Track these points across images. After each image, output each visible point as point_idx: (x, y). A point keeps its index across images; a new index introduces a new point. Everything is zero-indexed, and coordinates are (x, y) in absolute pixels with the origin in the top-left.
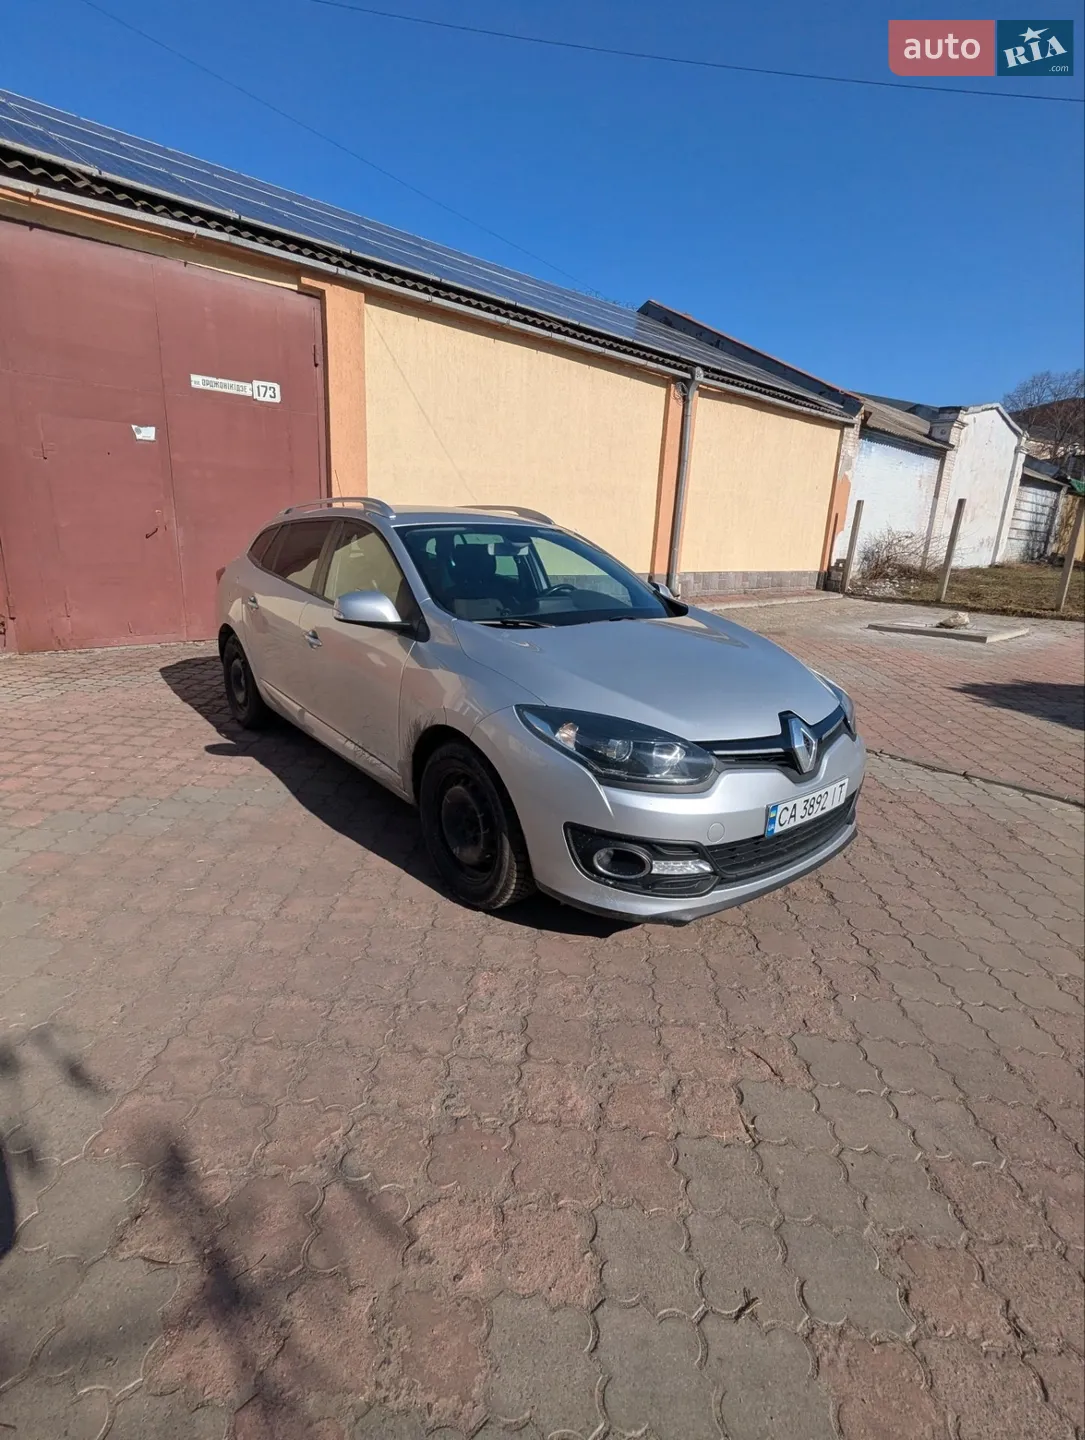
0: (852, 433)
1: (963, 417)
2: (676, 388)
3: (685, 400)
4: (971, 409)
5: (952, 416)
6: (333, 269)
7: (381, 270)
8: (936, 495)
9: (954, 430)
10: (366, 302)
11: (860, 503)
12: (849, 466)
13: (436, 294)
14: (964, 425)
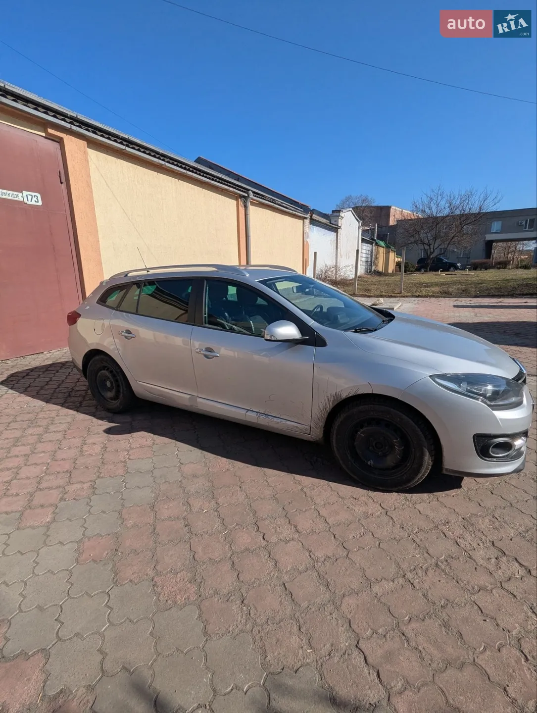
0: (307, 221)
1: (342, 214)
2: (241, 201)
3: (246, 207)
4: (344, 211)
5: (337, 214)
6: (68, 126)
7: (96, 130)
8: (337, 249)
9: (339, 220)
10: (88, 147)
11: (315, 253)
12: (308, 237)
13: (127, 146)
14: (342, 217)
